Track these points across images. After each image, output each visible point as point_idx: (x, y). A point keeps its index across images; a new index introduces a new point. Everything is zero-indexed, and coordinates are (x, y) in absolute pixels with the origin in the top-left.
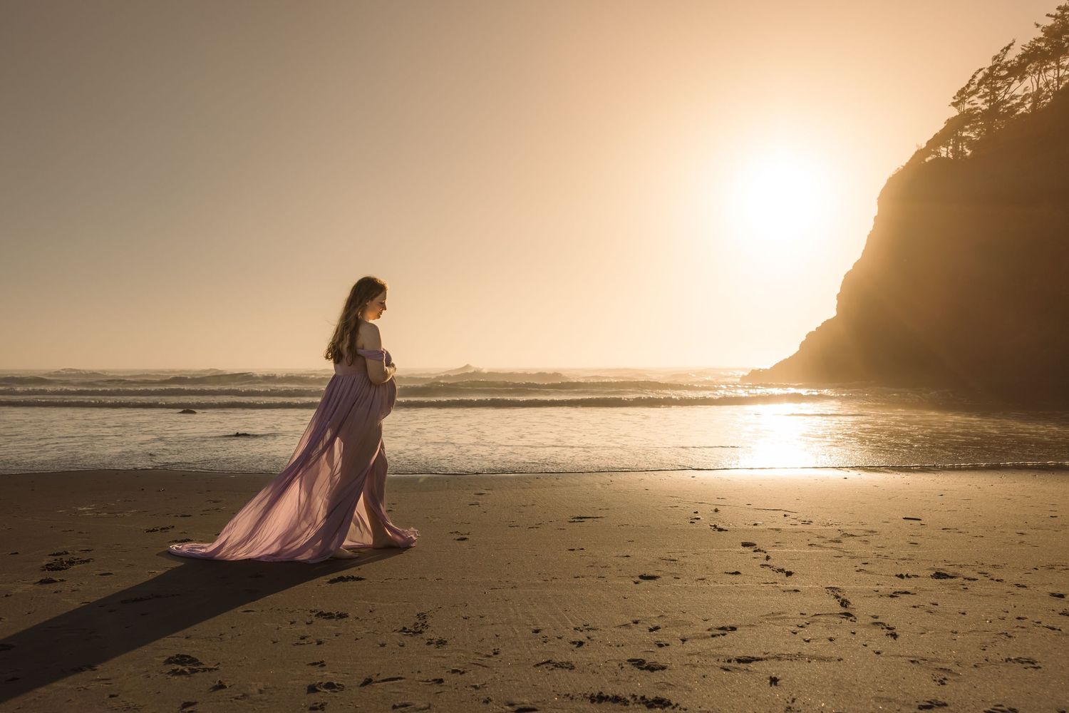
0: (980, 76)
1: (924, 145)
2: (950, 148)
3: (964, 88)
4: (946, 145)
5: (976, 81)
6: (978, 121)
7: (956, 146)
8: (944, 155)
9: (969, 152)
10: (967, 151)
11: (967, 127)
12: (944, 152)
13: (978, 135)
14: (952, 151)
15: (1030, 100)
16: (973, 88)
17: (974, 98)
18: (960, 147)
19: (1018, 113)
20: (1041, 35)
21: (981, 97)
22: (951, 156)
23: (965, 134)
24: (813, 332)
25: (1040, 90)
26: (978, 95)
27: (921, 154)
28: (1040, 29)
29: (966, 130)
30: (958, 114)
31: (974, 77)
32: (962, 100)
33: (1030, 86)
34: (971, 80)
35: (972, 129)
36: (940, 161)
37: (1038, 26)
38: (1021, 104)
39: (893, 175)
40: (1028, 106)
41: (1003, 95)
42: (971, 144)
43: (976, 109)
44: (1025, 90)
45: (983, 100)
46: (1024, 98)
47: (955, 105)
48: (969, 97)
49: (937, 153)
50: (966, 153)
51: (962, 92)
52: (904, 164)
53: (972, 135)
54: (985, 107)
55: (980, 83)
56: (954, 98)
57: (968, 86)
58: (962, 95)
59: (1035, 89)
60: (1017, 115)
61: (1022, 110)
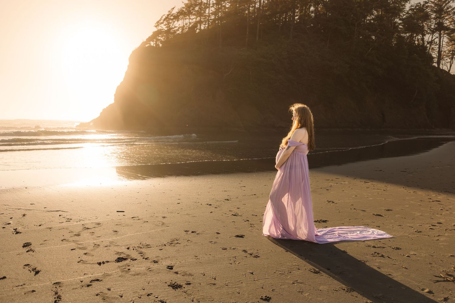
0: (164, 17)
1: (145, 40)
2: (154, 42)
3: (159, 21)
4: (153, 41)
5: (163, 19)
6: (164, 34)
7: (156, 42)
8: (152, 45)
9: (161, 45)
10: (160, 44)
11: (160, 35)
12: (152, 44)
13: (164, 39)
14: (155, 44)
15: (181, 29)
16: (162, 21)
17: (162, 25)
18: (158, 43)
19: (177, 33)
20: (184, 6)
21: (165, 25)
22: (154, 45)
23: (159, 38)
24: (105, 109)
25: (184, 26)
26: (164, 24)
27: (144, 43)
28: (184, 4)
29: (160, 37)
30: (157, 30)
31: (162, 17)
32: (158, 25)
33: (181, 24)
34: (161, 18)
35: (162, 36)
36: (151, 47)
37: (183, 2)
38: (178, 30)
39: (134, 50)
40: (180, 31)
41: (172, 25)
42: (161, 42)
43: (163, 29)
44: (179, 25)
45: (165, 26)
46: (179, 28)
47: (156, 26)
48: (161, 24)
49: (150, 44)
50: (159, 45)
51: (158, 22)
52: (138, 46)
53: (162, 39)
54: (166, 29)
55: (164, 20)
56: (155, 24)
57: (160, 20)
58: (158, 23)
59: (182, 25)
60: (177, 34)
61: (178, 32)
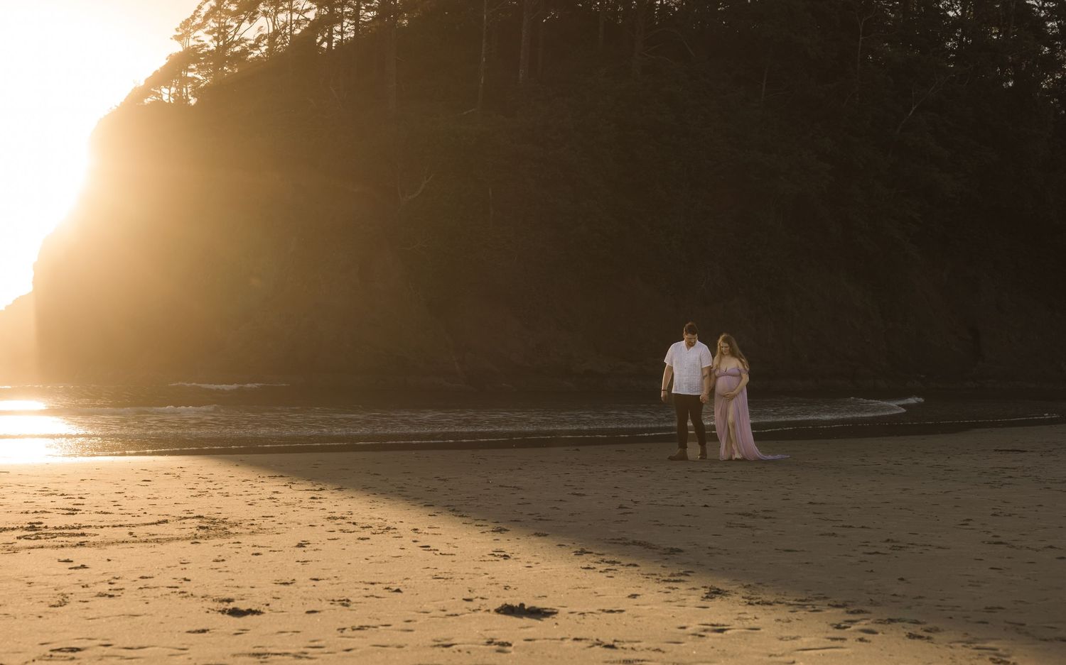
0: (206, 8)
1: (141, 85)
2: (173, 90)
3: (188, 20)
4: (169, 86)
5: (203, 13)
6: (205, 61)
7: (179, 89)
8: (165, 97)
9: (193, 101)
10: (191, 97)
11: (193, 66)
12: (166, 94)
13: (207, 78)
14: (174, 94)
15: (266, 42)
16: (198, 21)
17: (200, 33)
18: (184, 90)
19: (251, 56)
21: (209, 33)
22: (172, 99)
23: (190, 75)
25: (276, 33)
26: (205, 30)
27: (138, 94)
29: (192, 70)
30: (181, 50)
31: (200, 7)
32: (187, 34)
33: (266, 25)
34: (196, 11)
35: (200, 70)
36: (160, 103)
38: (256, 46)
39: (106, 117)
40: (263, 49)
41: (233, 33)
42: (196, 89)
43: (202, 46)
44: (259, 29)
45: (211, 37)
46: (258, 40)
47: (178, 38)
48: (195, 31)
49: (157, 95)
50: (190, 100)
51: (186, 23)
52: (118, 104)
53: (198, 77)
54: (213, 45)
55: (207, 17)
56: (177, 30)
57: (193, 18)
58: (187, 27)
59: (271, 31)
60: (251, 59)
61: (257, 53)
